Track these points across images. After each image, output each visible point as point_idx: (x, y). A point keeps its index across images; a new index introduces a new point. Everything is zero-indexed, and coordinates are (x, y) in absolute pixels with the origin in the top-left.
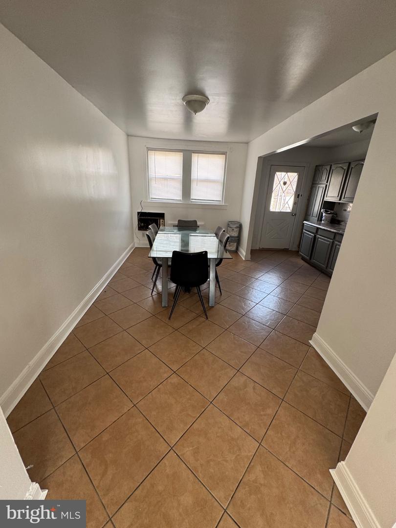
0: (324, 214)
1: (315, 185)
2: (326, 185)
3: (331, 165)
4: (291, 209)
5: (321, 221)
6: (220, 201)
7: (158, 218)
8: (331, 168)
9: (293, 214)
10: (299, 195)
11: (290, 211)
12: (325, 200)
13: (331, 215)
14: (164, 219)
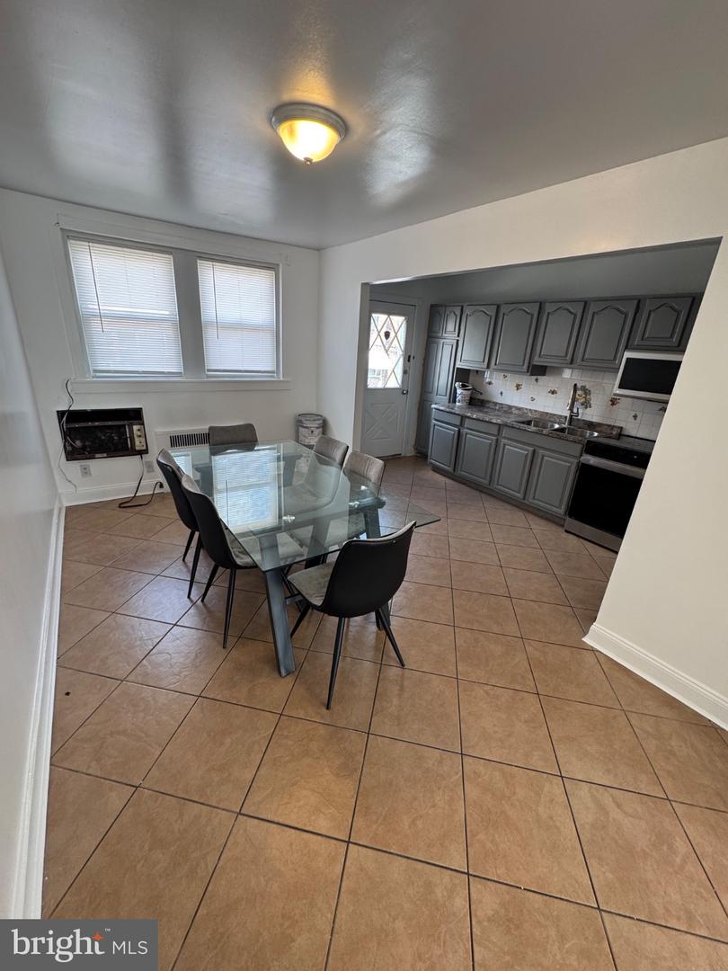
0: (459, 391)
1: (437, 340)
2: (458, 341)
3: (462, 307)
4: (400, 381)
5: (455, 402)
6: (273, 372)
7: (126, 422)
8: (462, 310)
9: (403, 391)
10: (409, 357)
11: (397, 386)
12: (457, 366)
13: (469, 392)
14: (143, 424)
